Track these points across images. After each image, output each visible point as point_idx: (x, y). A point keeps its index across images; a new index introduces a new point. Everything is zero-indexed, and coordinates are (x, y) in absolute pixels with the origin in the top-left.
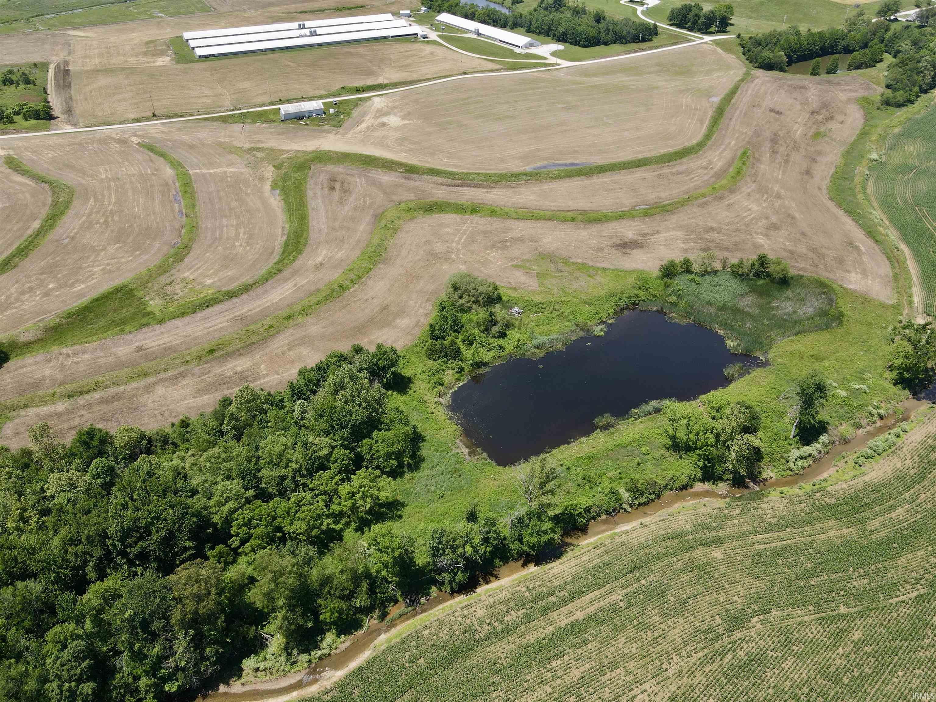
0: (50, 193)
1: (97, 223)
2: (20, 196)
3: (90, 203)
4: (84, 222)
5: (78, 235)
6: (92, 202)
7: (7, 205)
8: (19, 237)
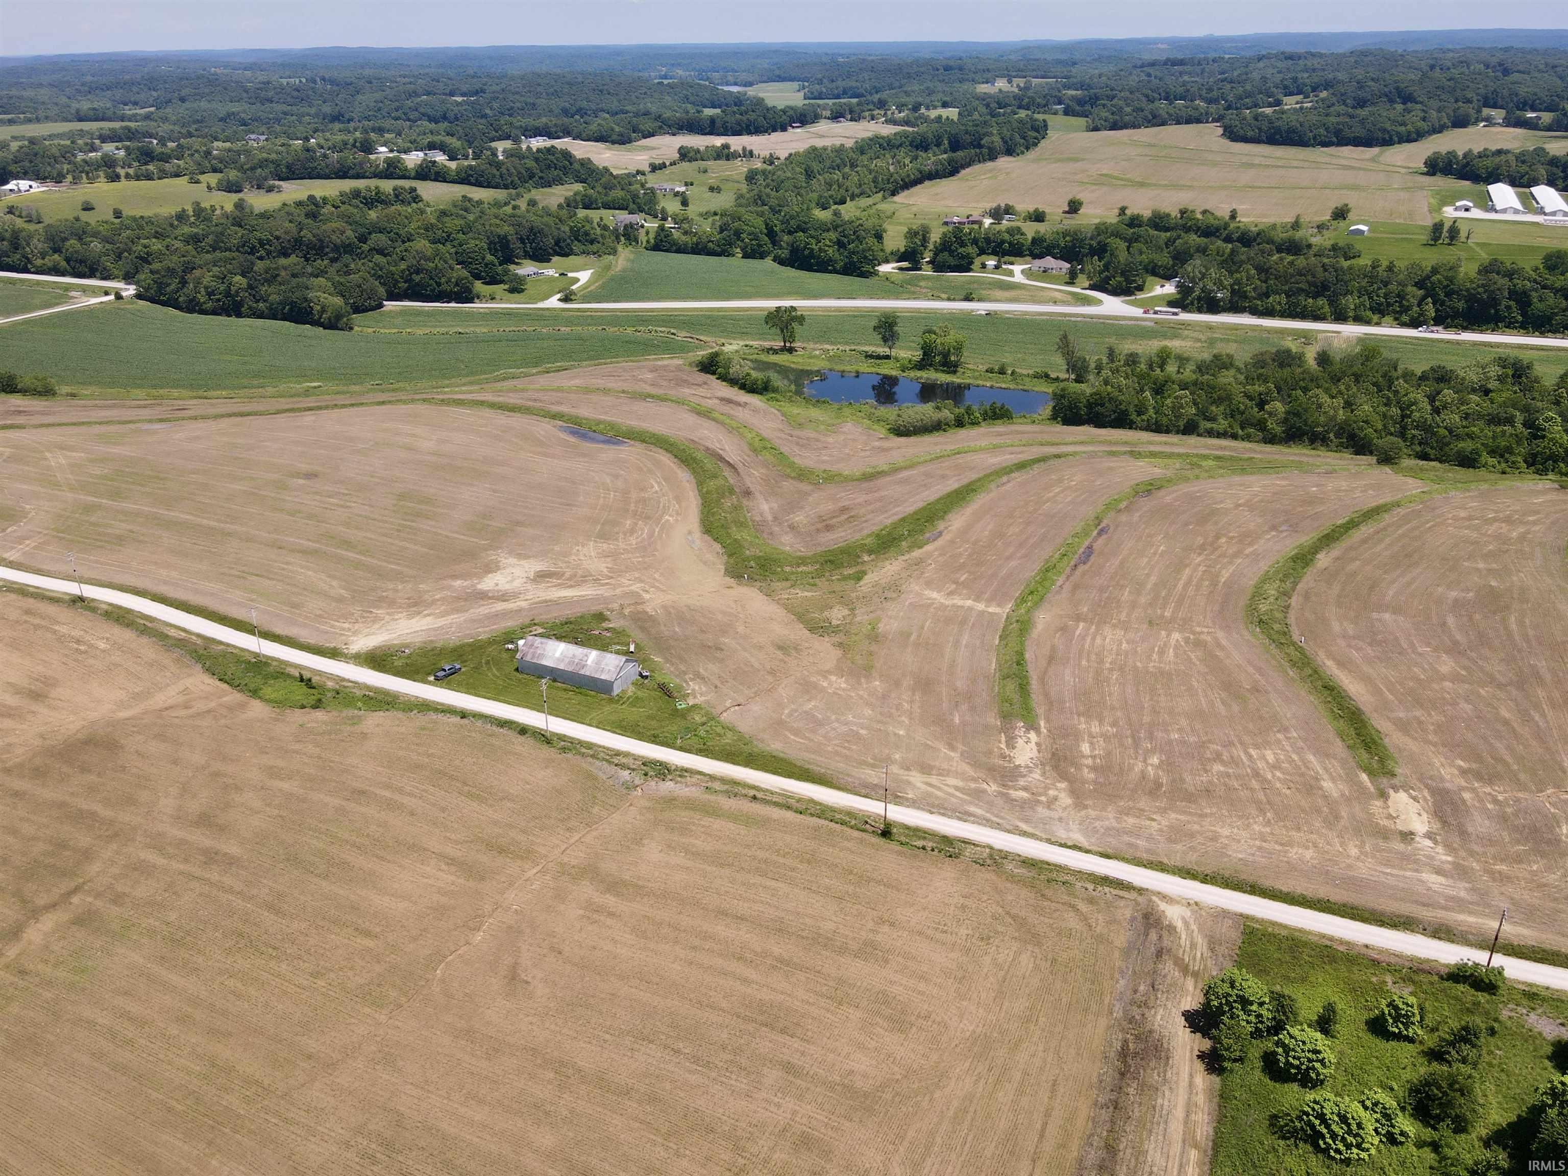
0: (1292, 619)
1: (1232, 538)
2: (1351, 630)
3: (1227, 575)
4: (1251, 544)
5: (1266, 529)
6: (1225, 575)
7: (1375, 615)
8: (1351, 548)
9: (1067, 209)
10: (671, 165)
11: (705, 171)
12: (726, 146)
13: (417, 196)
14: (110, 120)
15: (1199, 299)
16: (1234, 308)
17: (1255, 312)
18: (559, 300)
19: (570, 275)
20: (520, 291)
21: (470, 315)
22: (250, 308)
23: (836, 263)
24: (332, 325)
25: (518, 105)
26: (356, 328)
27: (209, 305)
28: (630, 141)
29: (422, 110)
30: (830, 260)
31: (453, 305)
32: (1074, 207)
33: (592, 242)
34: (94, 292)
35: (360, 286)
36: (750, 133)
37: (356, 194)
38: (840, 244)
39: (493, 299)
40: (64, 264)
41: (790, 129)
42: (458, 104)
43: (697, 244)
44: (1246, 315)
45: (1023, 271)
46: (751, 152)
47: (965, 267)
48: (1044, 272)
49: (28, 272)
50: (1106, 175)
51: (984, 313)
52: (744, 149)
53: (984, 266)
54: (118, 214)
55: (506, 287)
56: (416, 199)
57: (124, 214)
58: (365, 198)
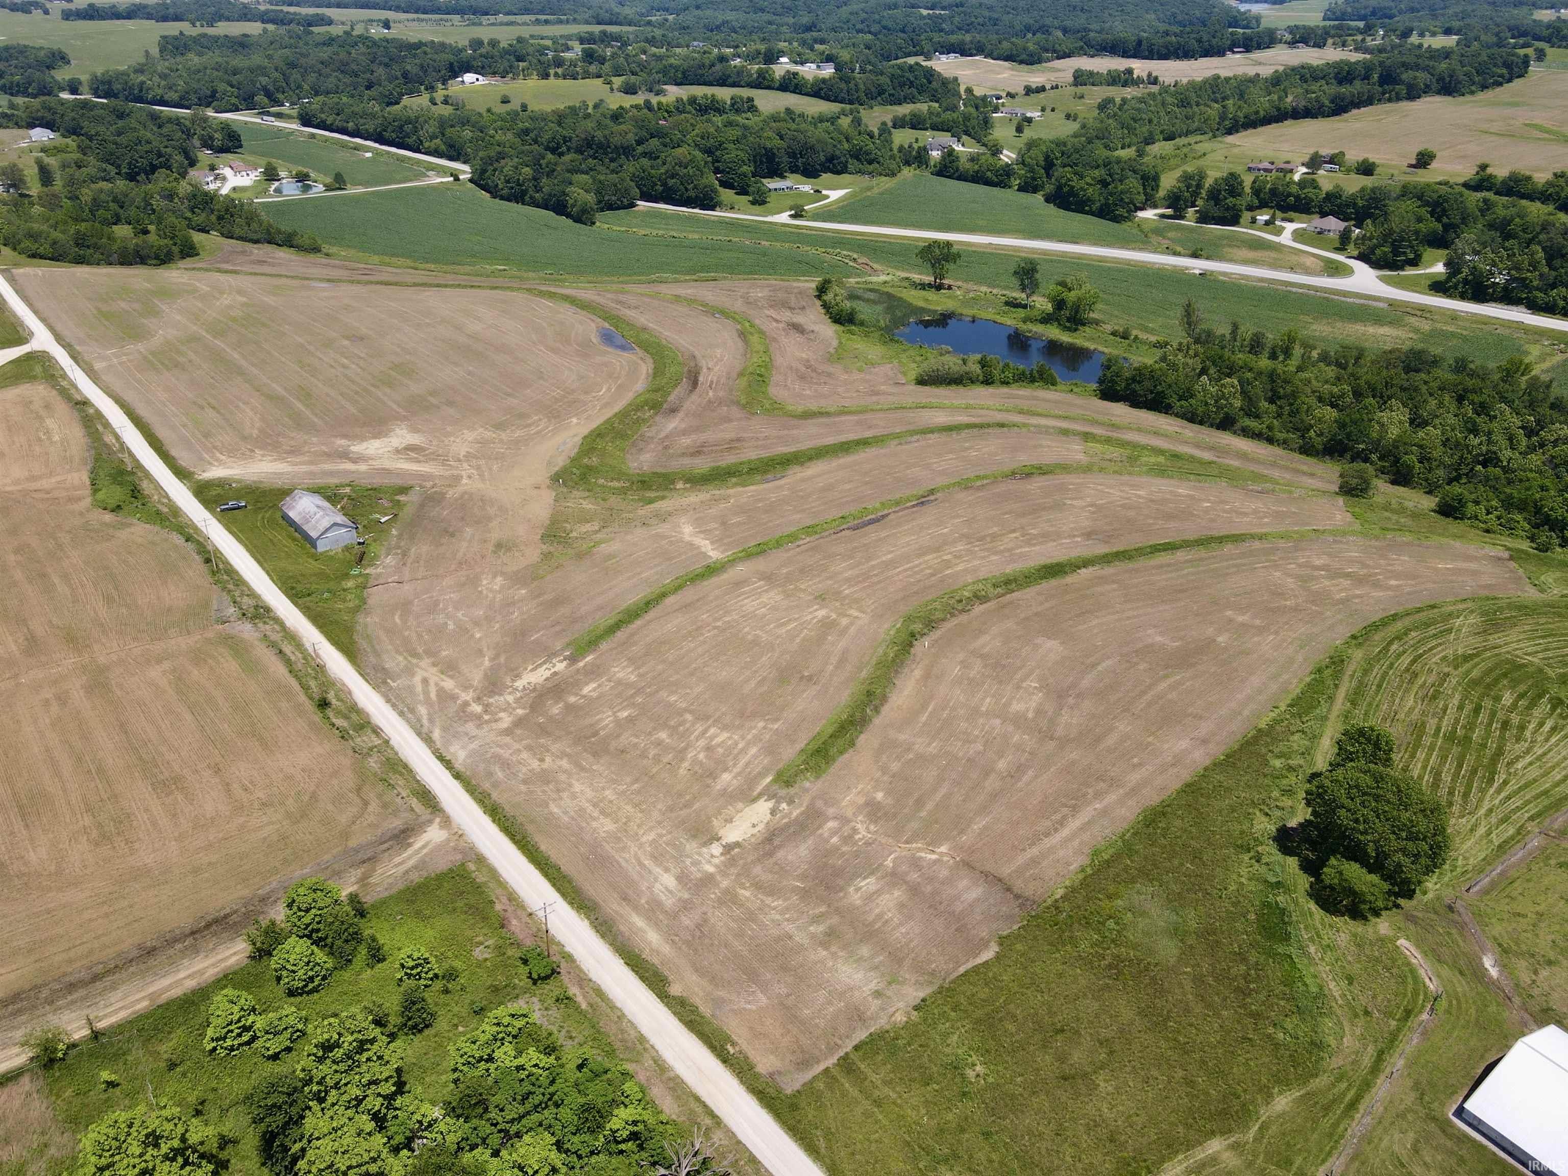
5: (1077, 533)
9: (1414, 162)
10: (1052, 88)
11: (1082, 97)
12: (1130, 71)
13: (753, 106)
14: (620, 24)
15: (1466, 282)
16: (1507, 297)
17: (1534, 307)
18: (791, 216)
19: (824, 192)
20: (763, 203)
21: (707, 222)
22: (531, 197)
23: (1093, 202)
24: (579, 218)
25: (980, 20)
26: (598, 224)
27: (505, 192)
28: (1039, 61)
29: (884, 23)
30: (1089, 200)
31: (696, 211)
32: (1423, 160)
33: (870, 162)
34: (441, 171)
35: (615, 186)
36: (1178, 57)
37: (693, 101)
38: (1104, 183)
39: (732, 208)
40: (443, 147)
41: (1229, 55)
42: (922, 17)
43: (978, 172)
44: (1522, 308)
45: (1295, 232)
46: (1156, 78)
47: (1234, 220)
48: (1319, 233)
49: (420, 152)
50: (1534, 126)
51: (1197, 272)
52: (1150, 75)
53: (1254, 221)
54: (524, 108)
55: (751, 198)
56: (752, 108)
57: (530, 108)
58: (699, 105)
